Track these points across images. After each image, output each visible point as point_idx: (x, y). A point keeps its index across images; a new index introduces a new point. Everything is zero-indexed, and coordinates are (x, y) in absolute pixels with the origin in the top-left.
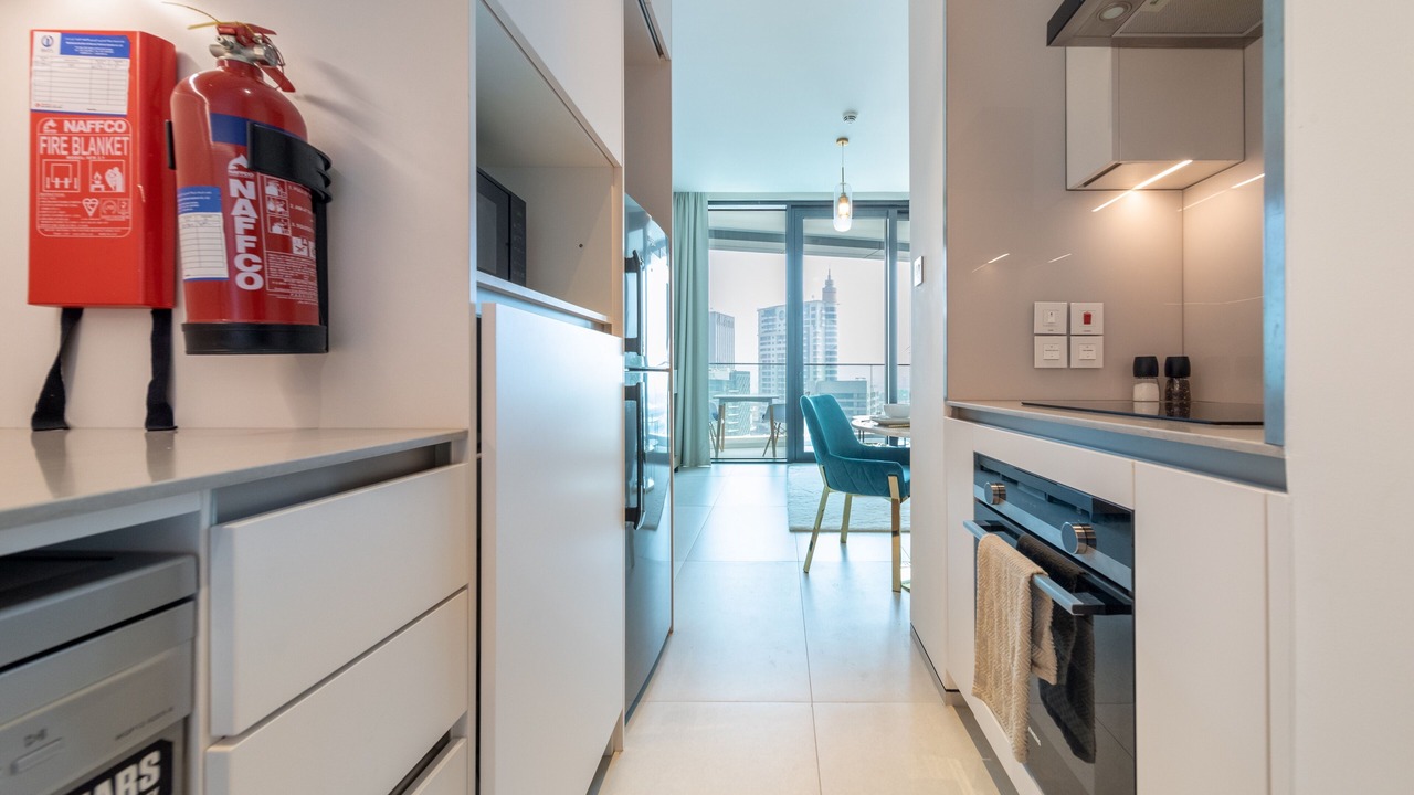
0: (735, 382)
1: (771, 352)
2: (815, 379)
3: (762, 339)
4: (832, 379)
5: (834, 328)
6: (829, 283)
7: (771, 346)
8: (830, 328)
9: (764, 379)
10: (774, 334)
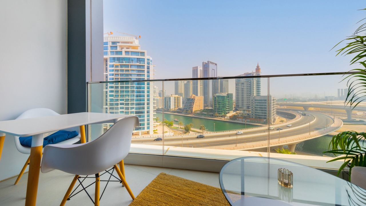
0: (228, 97)
1: (239, 88)
2: (253, 95)
3: (236, 84)
4: (259, 95)
5: (259, 80)
6: (258, 67)
7: (239, 86)
8: (258, 80)
9: (237, 96)
10: (240, 83)
